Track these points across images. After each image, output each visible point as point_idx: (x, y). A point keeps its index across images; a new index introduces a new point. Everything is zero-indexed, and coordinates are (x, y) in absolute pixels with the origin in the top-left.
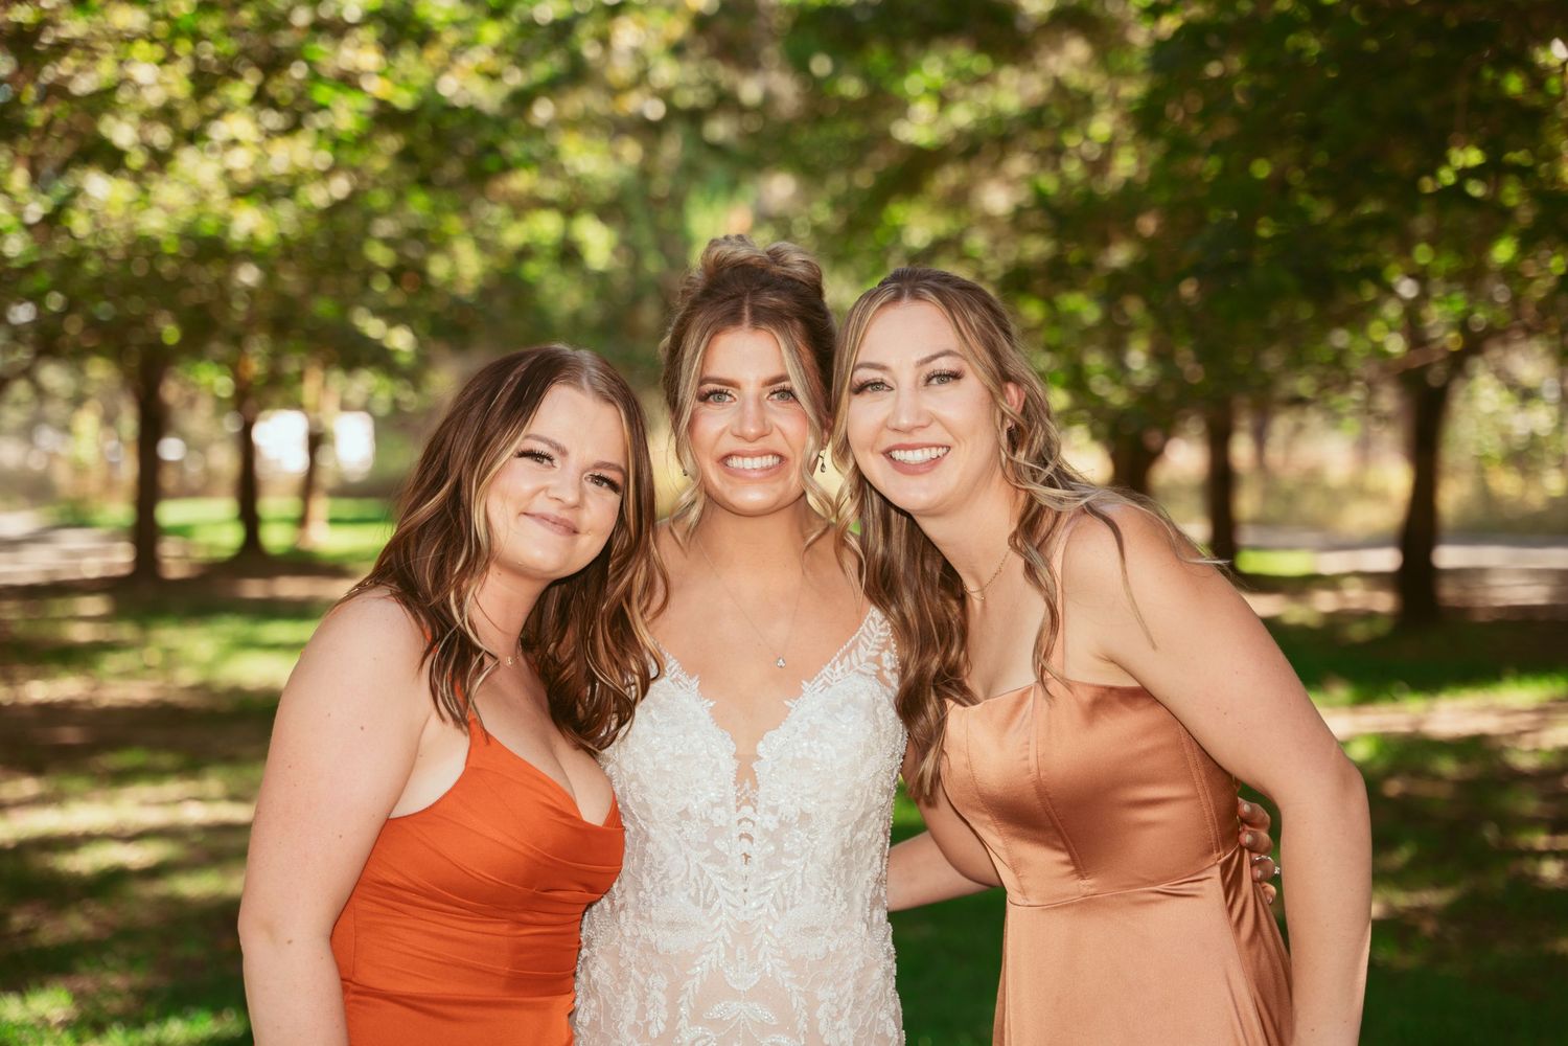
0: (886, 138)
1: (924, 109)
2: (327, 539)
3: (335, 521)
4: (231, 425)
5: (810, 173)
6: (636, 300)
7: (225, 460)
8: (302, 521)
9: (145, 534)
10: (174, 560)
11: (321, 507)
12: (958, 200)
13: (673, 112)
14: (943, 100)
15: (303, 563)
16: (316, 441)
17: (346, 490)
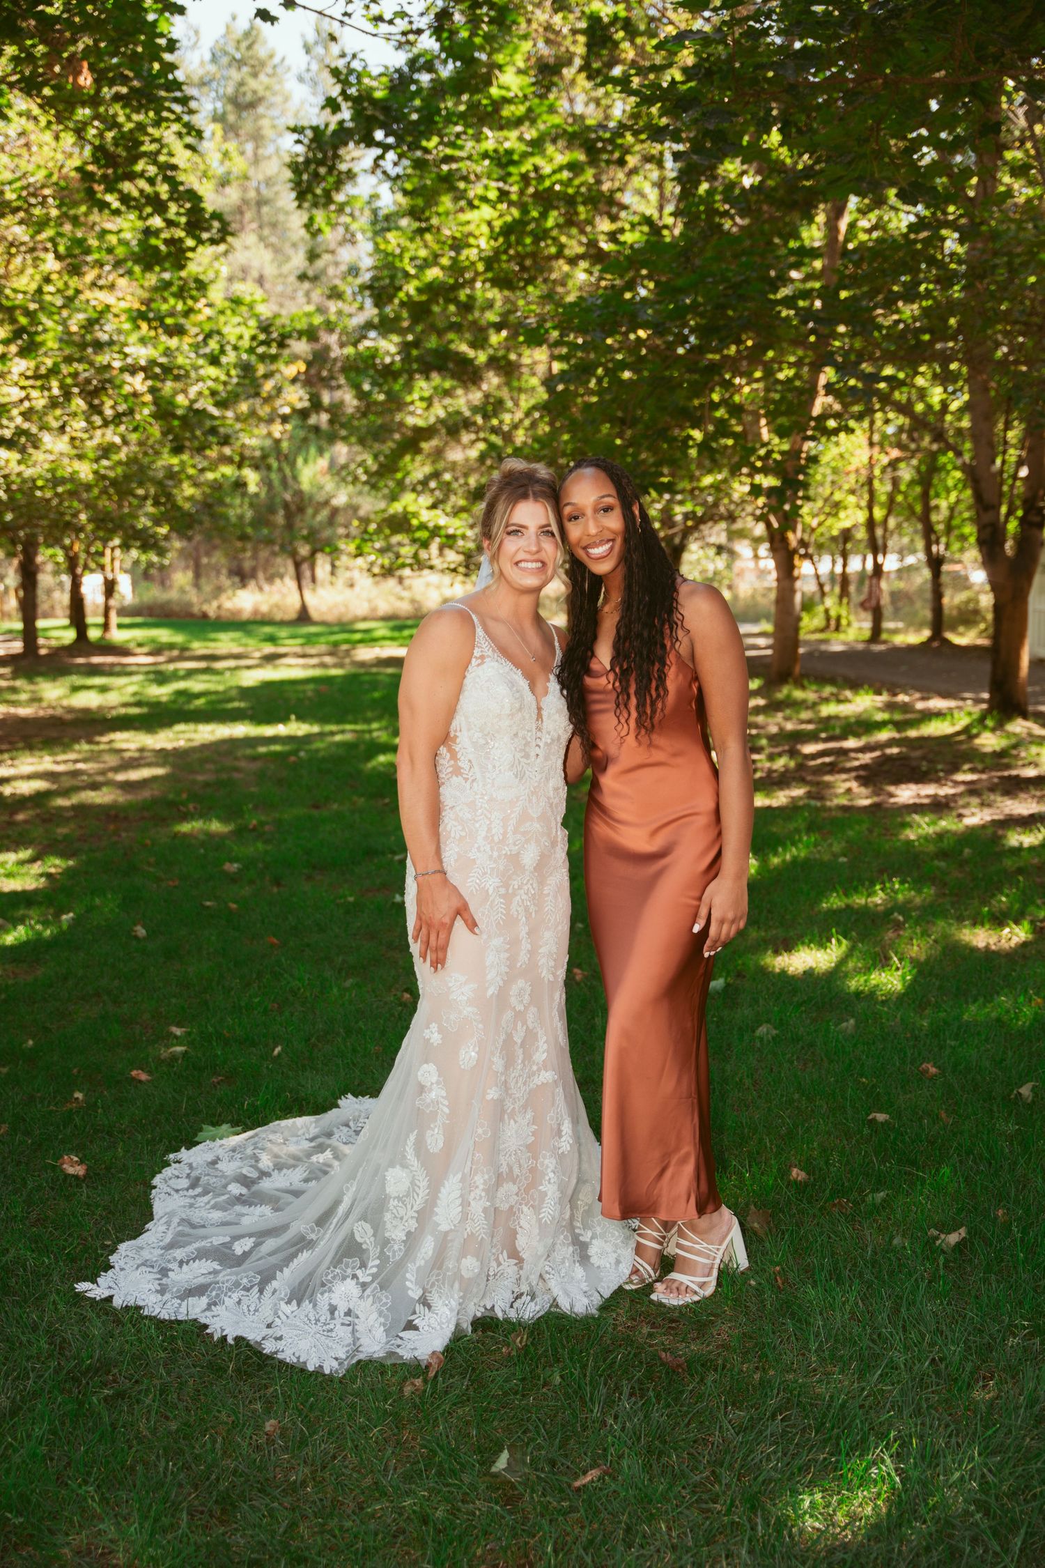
0: (401, 424)
1: (421, 405)
2: (118, 636)
3: (120, 626)
4: (66, 579)
5: (362, 442)
6: (272, 510)
7: (64, 598)
8: (106, 626)
9: (30, 634)
10: (44, 645)
11: (114, 619)
12: (438, 454)
13: (294, 410)
14: (429, 401)
15: (107, 648)
16: (110, 588)
17: (122, 612)
